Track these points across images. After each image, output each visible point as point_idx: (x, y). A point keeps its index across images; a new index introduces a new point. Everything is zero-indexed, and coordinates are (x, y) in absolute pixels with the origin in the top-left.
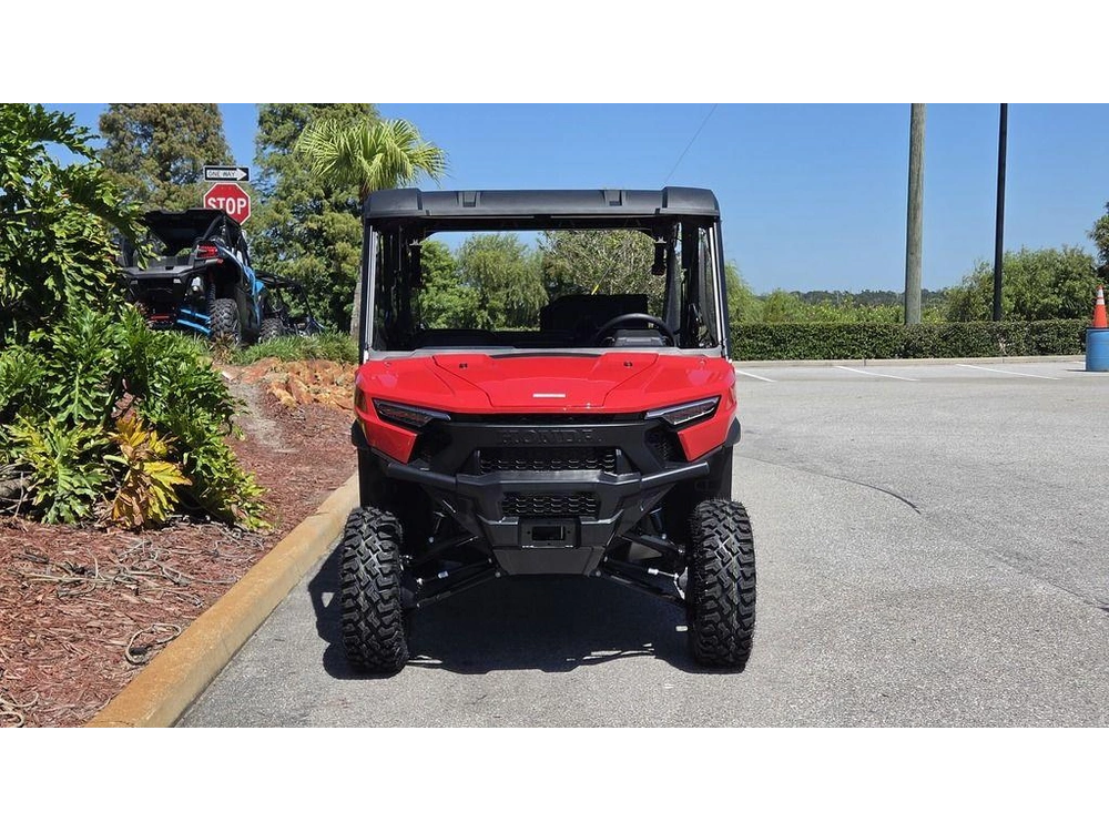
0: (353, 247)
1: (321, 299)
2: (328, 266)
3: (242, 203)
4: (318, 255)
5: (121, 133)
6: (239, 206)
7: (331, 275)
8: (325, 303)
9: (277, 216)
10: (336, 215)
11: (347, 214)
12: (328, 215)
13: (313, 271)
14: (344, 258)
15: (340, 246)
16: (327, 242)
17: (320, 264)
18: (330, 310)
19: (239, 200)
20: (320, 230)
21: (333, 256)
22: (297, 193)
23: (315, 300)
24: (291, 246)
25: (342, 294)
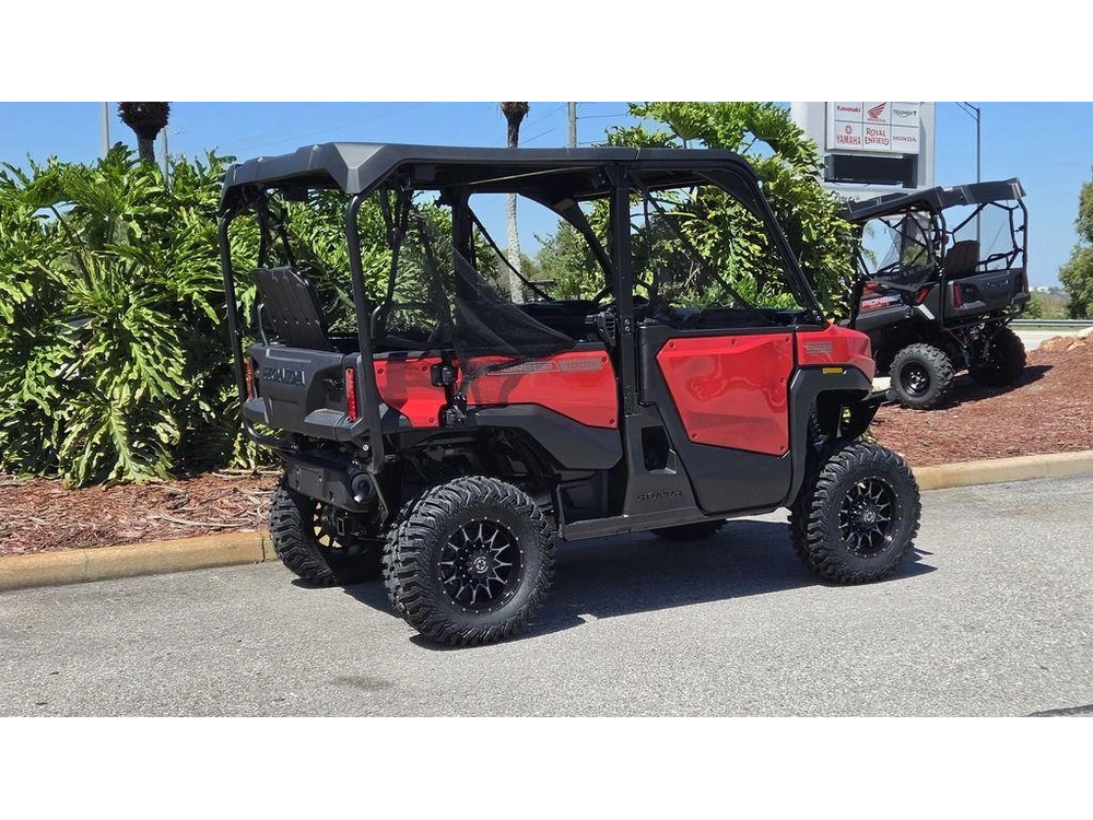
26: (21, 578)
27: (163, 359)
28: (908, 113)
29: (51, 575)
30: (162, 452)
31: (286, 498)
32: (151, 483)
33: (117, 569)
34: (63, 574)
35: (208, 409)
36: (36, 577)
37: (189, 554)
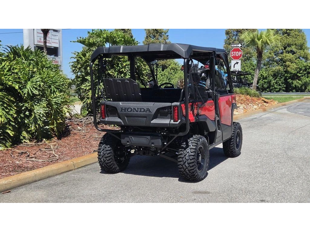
0: (291, 63)
1: (281, 78)
2: (284, 69)
3: (240, 53)
4: (281, 66)
5: (230, 35)
6: (240, 54)
7: (284, 71)
8: (282, 79)
9: (270, 55)
10: (287, 54)
11: (290, 54)
12: (285, 54)
13: (279, 70)
14: (289, 66)
15: (288, 63)
16: (284, 62)
17: (281, 68)
18: (284, 81)
19: (240, 52)
20: (282, 59)
21: (286, 66)
22: (276, 49)
23: (280, 79)
24: (273, 63)
25: (287, 76)
26: (20, 183)
27: (9, 108)
28: (56, 36)
29: (27, 181)
30: (8, 139)
31: (108, 147)
32: (7, 150)
33: (42, 176)
34: (30, 180)
35: (14, 124)
36: (23, 182)
37: (58, 169)
